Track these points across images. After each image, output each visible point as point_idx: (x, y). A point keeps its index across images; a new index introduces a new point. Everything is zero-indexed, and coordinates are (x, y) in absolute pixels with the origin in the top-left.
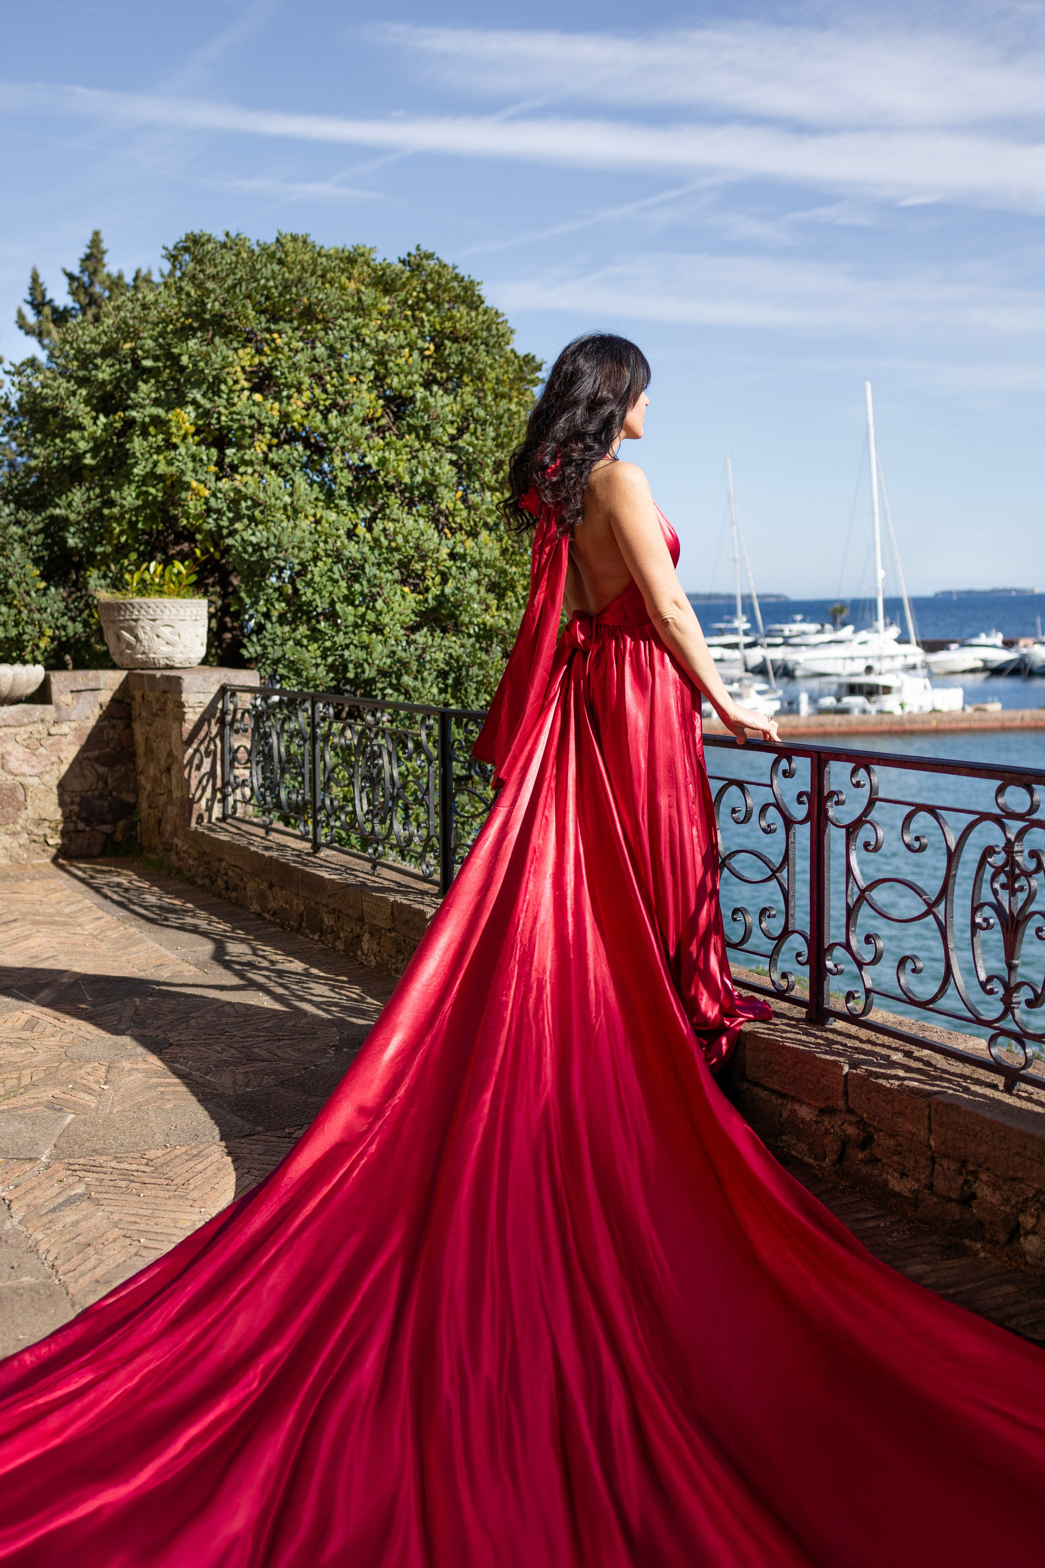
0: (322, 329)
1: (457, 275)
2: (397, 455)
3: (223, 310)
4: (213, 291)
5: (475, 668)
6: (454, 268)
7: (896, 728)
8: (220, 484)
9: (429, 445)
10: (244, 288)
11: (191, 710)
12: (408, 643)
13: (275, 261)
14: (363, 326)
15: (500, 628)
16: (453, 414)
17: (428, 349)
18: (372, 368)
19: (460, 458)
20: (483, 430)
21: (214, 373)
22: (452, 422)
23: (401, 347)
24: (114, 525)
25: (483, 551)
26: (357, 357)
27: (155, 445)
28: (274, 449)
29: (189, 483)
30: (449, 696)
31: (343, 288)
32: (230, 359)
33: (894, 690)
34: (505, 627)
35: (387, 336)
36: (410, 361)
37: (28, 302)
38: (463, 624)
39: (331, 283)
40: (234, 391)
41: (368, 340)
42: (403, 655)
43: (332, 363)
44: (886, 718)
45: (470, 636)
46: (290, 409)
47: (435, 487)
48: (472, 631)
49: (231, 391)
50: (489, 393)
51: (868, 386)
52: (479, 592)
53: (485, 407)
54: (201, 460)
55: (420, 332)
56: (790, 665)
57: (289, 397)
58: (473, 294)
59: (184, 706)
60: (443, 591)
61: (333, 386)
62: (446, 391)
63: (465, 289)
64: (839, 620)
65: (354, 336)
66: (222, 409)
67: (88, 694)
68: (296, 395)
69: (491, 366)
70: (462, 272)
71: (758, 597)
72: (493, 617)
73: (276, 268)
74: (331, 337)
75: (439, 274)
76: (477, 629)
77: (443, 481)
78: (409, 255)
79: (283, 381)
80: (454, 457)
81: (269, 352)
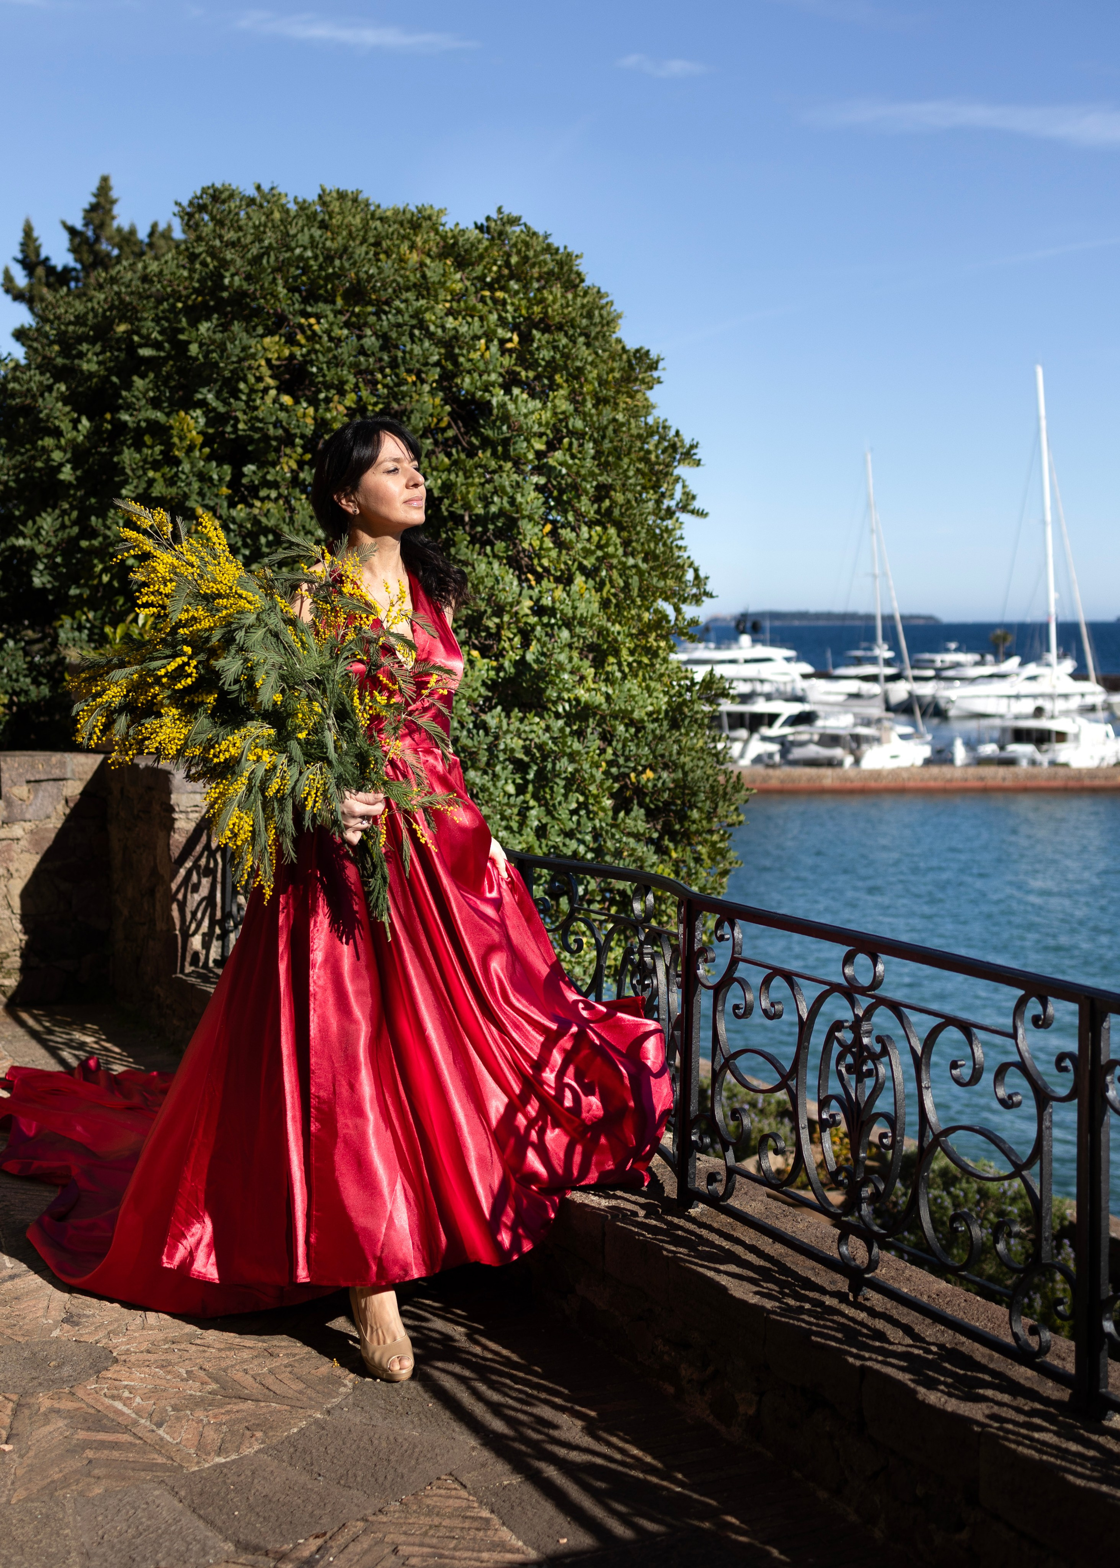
0: (374, 314)
1: (549, 246)
2: (466, 478)
3: (245, 286)
4: (233, 261)
5: (565, 761)
6: (546, 237)
7: (1072, 784)
8: (234, 513)
9: (509, 465)
10: (272, 258)
11: (182, 816)
12: (476, 726)
13: (316, 224)
14: (427, 309)
15: (598, 707)
16: (540, 424)
17: (510, 340)
18: (438, 364)
19: (549, 481)
20: (581, 445)
21: (231, 367)
22: (541, 435)
23: (477, 338)
24: (96, 561)
25: (577, 604)
26: (417, 350)
27: (150, 459)
28: (306, 467)
29: (193, 510)
30: (528, 796)
31: (402, 260)
32: (252, 350)
33: (1070, 737)
34: (605, 706)
35: (457, 323)
36: (487, 355)
37: (18, 261)
38: (549, 700)
39: (388, 255)
40: (256, 391)
41: (432, 328)
42: (469, 743)
43: (386, 358)
44: (1061, 771)
45: (558, 716)
46: (328, 416)
47: (517, 520)
48: (560, 710)
49: (252, 391)
50: (588, 398)
51: (1040, 371)
52: (571, 659)
53: (584, 416)
54: (211, 479)
55: (500, 318)
56: (942, 704)
57: (328, 400)
58: (571, 270)
59: (173, 810)
60: (523, 657)
61: (385, 386)
62: (533, 395)
63: (561, 264)
64: (1001, 650)
65: (414, 322)
66: (239, 414)
67: (49, 786)
68: (336, 398)
69: (592, 363)
70: (556, 241)
71: (903, 618)
72: (589, 690)
73: (317, 233)
74: (385, 323)
75: (527, 245)
76: (567, 707)
77: (525, 513)
78: (488, 219)
79: (321, 379)
80: (542, 481)
81: (303, 341)
